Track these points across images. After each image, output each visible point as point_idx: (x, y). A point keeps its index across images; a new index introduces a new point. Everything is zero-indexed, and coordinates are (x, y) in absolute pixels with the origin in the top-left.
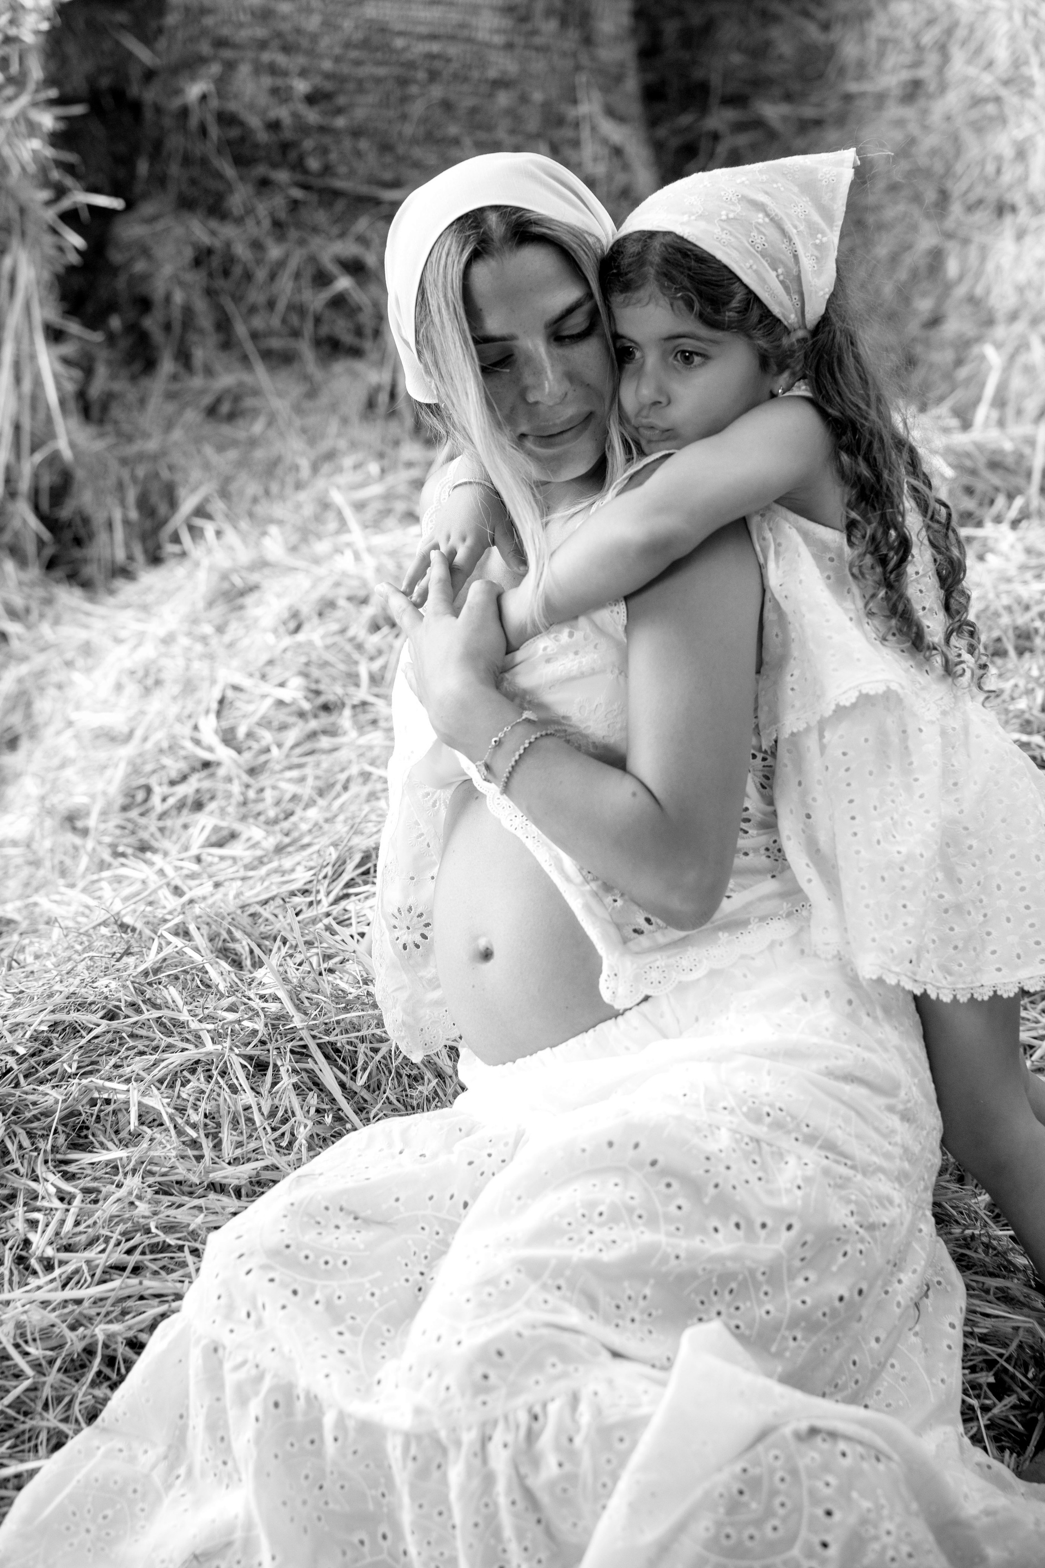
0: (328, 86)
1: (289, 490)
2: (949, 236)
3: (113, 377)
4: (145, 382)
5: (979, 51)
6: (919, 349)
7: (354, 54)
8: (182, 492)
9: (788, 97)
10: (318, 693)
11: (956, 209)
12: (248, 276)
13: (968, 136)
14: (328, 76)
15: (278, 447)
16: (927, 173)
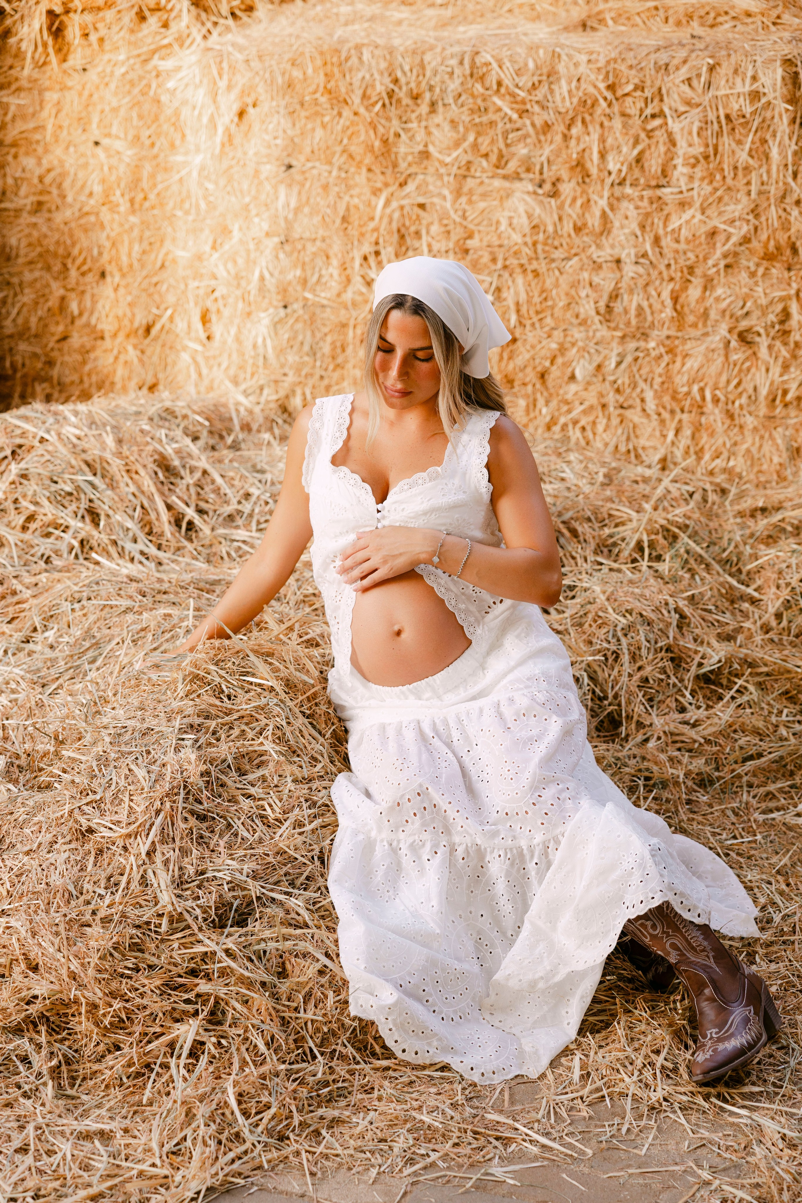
2: (73, 290)
5: (83, 187)
6: (55, 354)
11: (73, 273)
13: (79, 234)
16: (55, 255)
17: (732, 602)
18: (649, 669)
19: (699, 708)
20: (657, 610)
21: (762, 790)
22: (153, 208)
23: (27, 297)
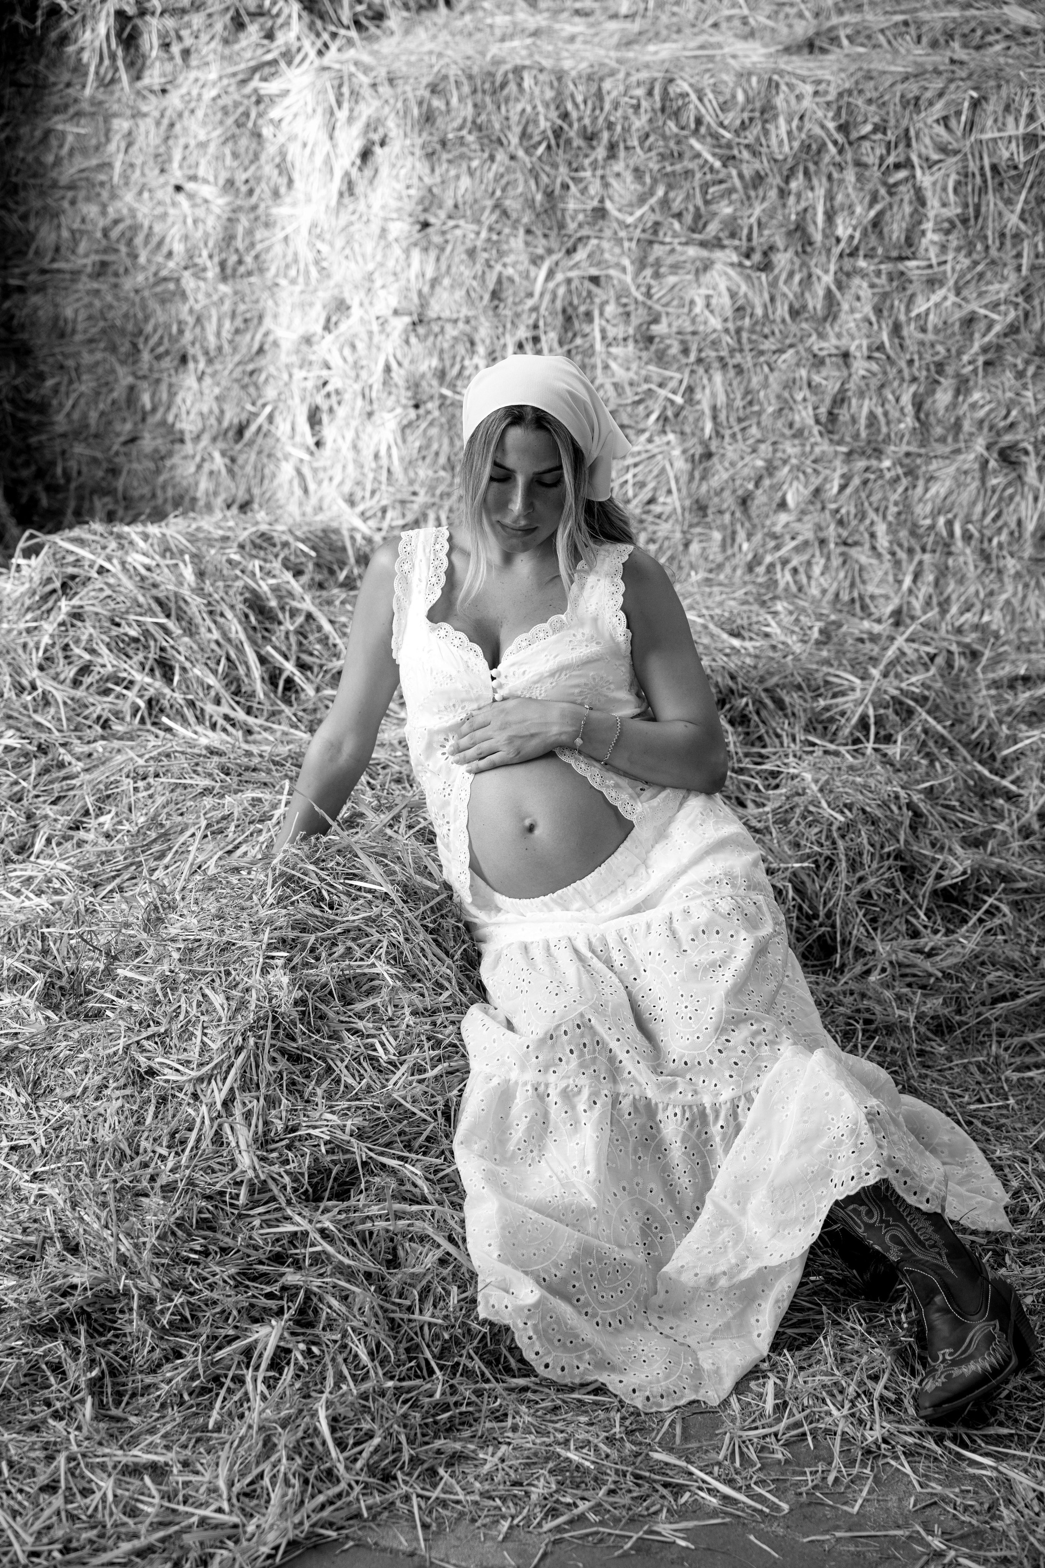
2: (145, 377)
5: (160, 243)
6: (121, 461)
11: (146, 356)
13: (153, 304)
16: (123, 332)
17: (983, 797)
18: (872, 880)
19: (936, 932)
20: (885, 805)
21: (1016, 1041)
22: (249, 274)
23: (86, 385)
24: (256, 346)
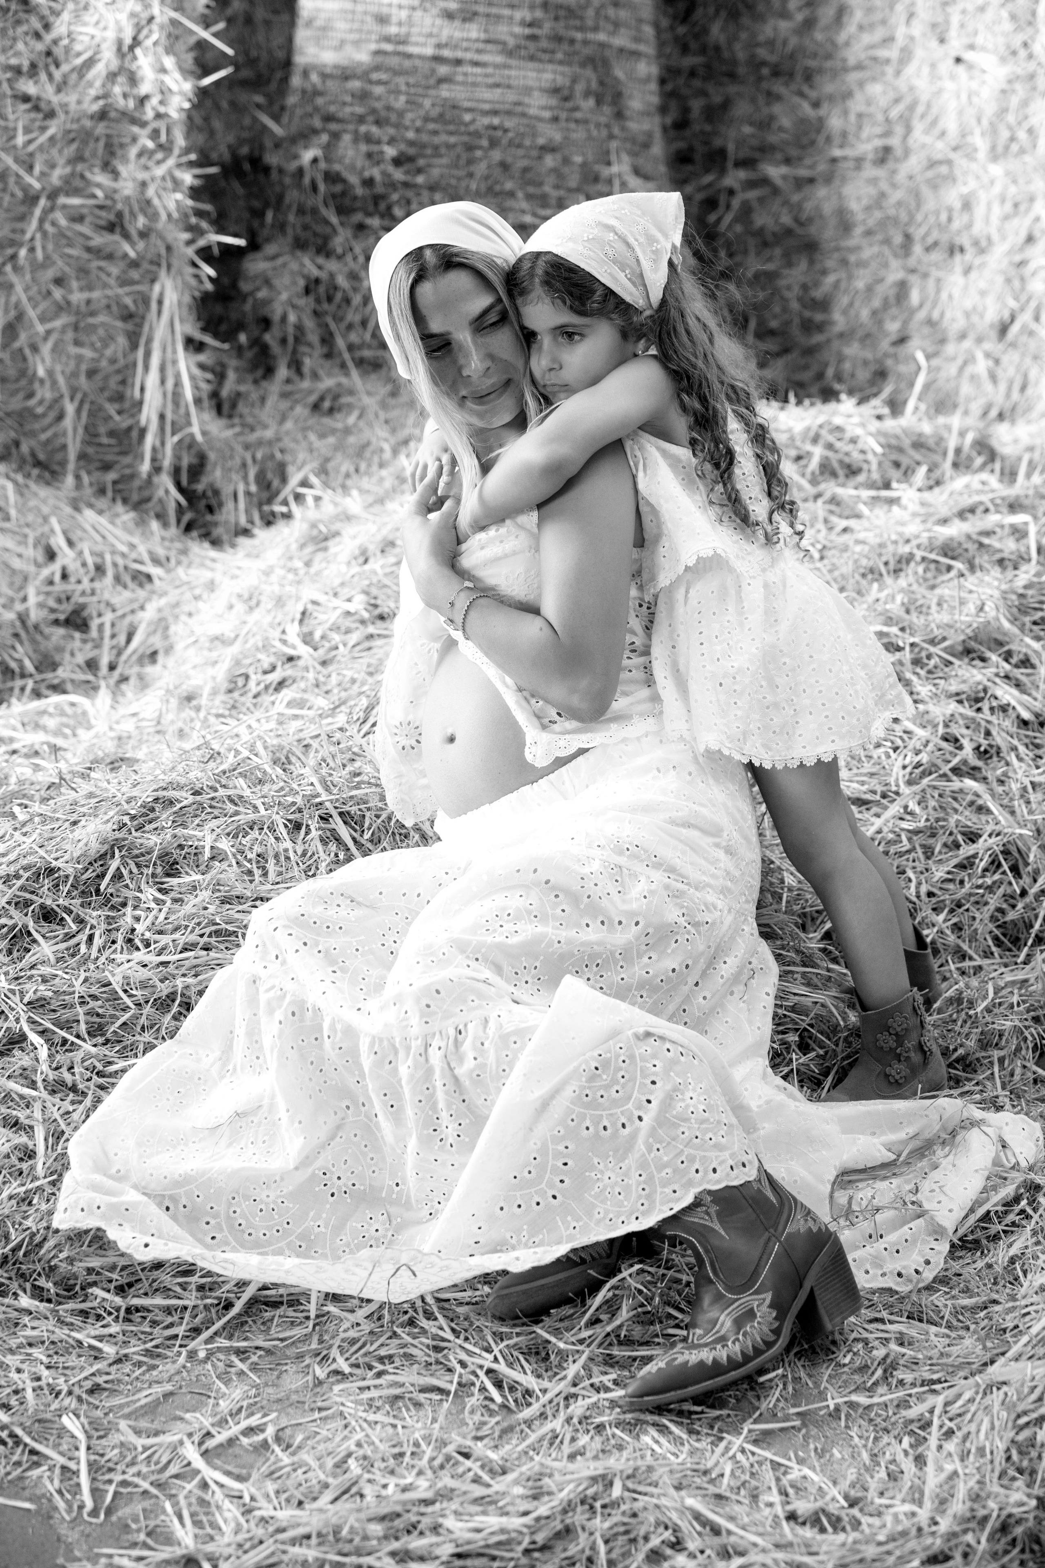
0: (411, 151)
1: (375, 468)
2: (913, 271)
3: (239, 381)
4: (264, 384)
5: (934, 123)
6: (889, 362)
7: (431, 126)
8: (290, 469)
9: (788, 161)
10: (376, 606)
11: (918, 249)
12: (347, 301)
13: (926, 191)
14: (411, 143)
15: (367, 434)
16: (895, 221)
23: (862, 281)
24: (1023, 235)
